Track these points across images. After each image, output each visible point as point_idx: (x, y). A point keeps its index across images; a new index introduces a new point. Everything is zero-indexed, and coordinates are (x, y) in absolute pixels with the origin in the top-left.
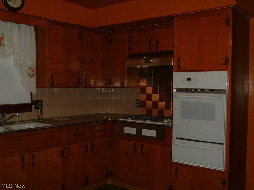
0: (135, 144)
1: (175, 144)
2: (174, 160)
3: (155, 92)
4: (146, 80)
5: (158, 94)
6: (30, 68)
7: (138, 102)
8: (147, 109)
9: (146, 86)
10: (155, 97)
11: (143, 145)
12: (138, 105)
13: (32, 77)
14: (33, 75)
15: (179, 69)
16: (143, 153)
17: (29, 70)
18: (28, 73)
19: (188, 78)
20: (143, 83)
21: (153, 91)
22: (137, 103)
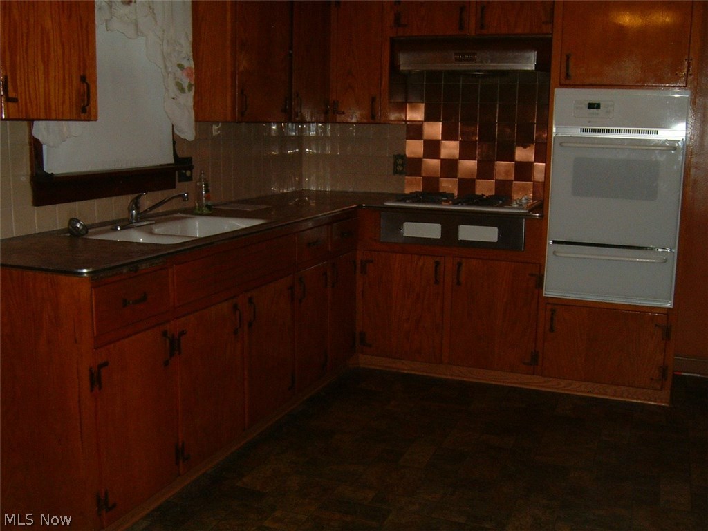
0: (437, 264)
1: (557, 254)
2: (548, 292)
3: (448, 135)
4: (422, 106)
5: (456, 139)
6: (180, 66)
7: (400, 161)
8: (424, 178)
9: (422, 121)
10: (450, 148)
11: (460, 264)
12: (400, 168)
13: (186, 90)
14: (190, 86)
15: (567, 82)
16: (459, 283)
17: (179, 72)
18: (177, 80)
19: (591, 102)
20: (415, 115)
21: (442, 134)
22: (396, 165)
